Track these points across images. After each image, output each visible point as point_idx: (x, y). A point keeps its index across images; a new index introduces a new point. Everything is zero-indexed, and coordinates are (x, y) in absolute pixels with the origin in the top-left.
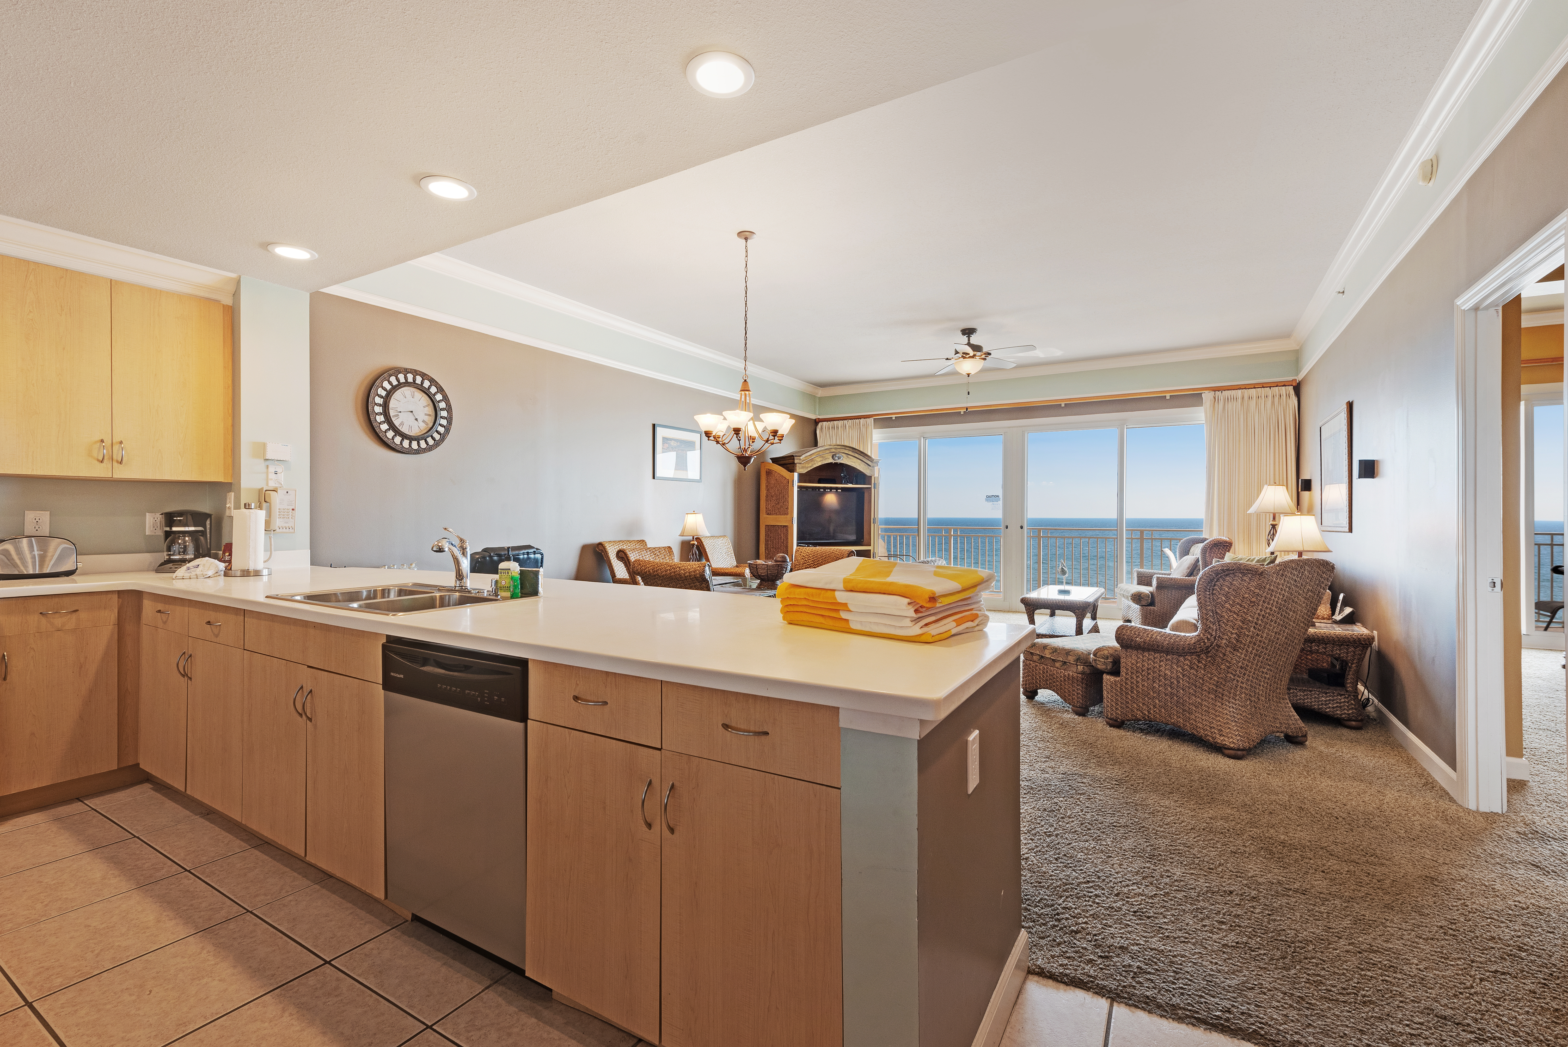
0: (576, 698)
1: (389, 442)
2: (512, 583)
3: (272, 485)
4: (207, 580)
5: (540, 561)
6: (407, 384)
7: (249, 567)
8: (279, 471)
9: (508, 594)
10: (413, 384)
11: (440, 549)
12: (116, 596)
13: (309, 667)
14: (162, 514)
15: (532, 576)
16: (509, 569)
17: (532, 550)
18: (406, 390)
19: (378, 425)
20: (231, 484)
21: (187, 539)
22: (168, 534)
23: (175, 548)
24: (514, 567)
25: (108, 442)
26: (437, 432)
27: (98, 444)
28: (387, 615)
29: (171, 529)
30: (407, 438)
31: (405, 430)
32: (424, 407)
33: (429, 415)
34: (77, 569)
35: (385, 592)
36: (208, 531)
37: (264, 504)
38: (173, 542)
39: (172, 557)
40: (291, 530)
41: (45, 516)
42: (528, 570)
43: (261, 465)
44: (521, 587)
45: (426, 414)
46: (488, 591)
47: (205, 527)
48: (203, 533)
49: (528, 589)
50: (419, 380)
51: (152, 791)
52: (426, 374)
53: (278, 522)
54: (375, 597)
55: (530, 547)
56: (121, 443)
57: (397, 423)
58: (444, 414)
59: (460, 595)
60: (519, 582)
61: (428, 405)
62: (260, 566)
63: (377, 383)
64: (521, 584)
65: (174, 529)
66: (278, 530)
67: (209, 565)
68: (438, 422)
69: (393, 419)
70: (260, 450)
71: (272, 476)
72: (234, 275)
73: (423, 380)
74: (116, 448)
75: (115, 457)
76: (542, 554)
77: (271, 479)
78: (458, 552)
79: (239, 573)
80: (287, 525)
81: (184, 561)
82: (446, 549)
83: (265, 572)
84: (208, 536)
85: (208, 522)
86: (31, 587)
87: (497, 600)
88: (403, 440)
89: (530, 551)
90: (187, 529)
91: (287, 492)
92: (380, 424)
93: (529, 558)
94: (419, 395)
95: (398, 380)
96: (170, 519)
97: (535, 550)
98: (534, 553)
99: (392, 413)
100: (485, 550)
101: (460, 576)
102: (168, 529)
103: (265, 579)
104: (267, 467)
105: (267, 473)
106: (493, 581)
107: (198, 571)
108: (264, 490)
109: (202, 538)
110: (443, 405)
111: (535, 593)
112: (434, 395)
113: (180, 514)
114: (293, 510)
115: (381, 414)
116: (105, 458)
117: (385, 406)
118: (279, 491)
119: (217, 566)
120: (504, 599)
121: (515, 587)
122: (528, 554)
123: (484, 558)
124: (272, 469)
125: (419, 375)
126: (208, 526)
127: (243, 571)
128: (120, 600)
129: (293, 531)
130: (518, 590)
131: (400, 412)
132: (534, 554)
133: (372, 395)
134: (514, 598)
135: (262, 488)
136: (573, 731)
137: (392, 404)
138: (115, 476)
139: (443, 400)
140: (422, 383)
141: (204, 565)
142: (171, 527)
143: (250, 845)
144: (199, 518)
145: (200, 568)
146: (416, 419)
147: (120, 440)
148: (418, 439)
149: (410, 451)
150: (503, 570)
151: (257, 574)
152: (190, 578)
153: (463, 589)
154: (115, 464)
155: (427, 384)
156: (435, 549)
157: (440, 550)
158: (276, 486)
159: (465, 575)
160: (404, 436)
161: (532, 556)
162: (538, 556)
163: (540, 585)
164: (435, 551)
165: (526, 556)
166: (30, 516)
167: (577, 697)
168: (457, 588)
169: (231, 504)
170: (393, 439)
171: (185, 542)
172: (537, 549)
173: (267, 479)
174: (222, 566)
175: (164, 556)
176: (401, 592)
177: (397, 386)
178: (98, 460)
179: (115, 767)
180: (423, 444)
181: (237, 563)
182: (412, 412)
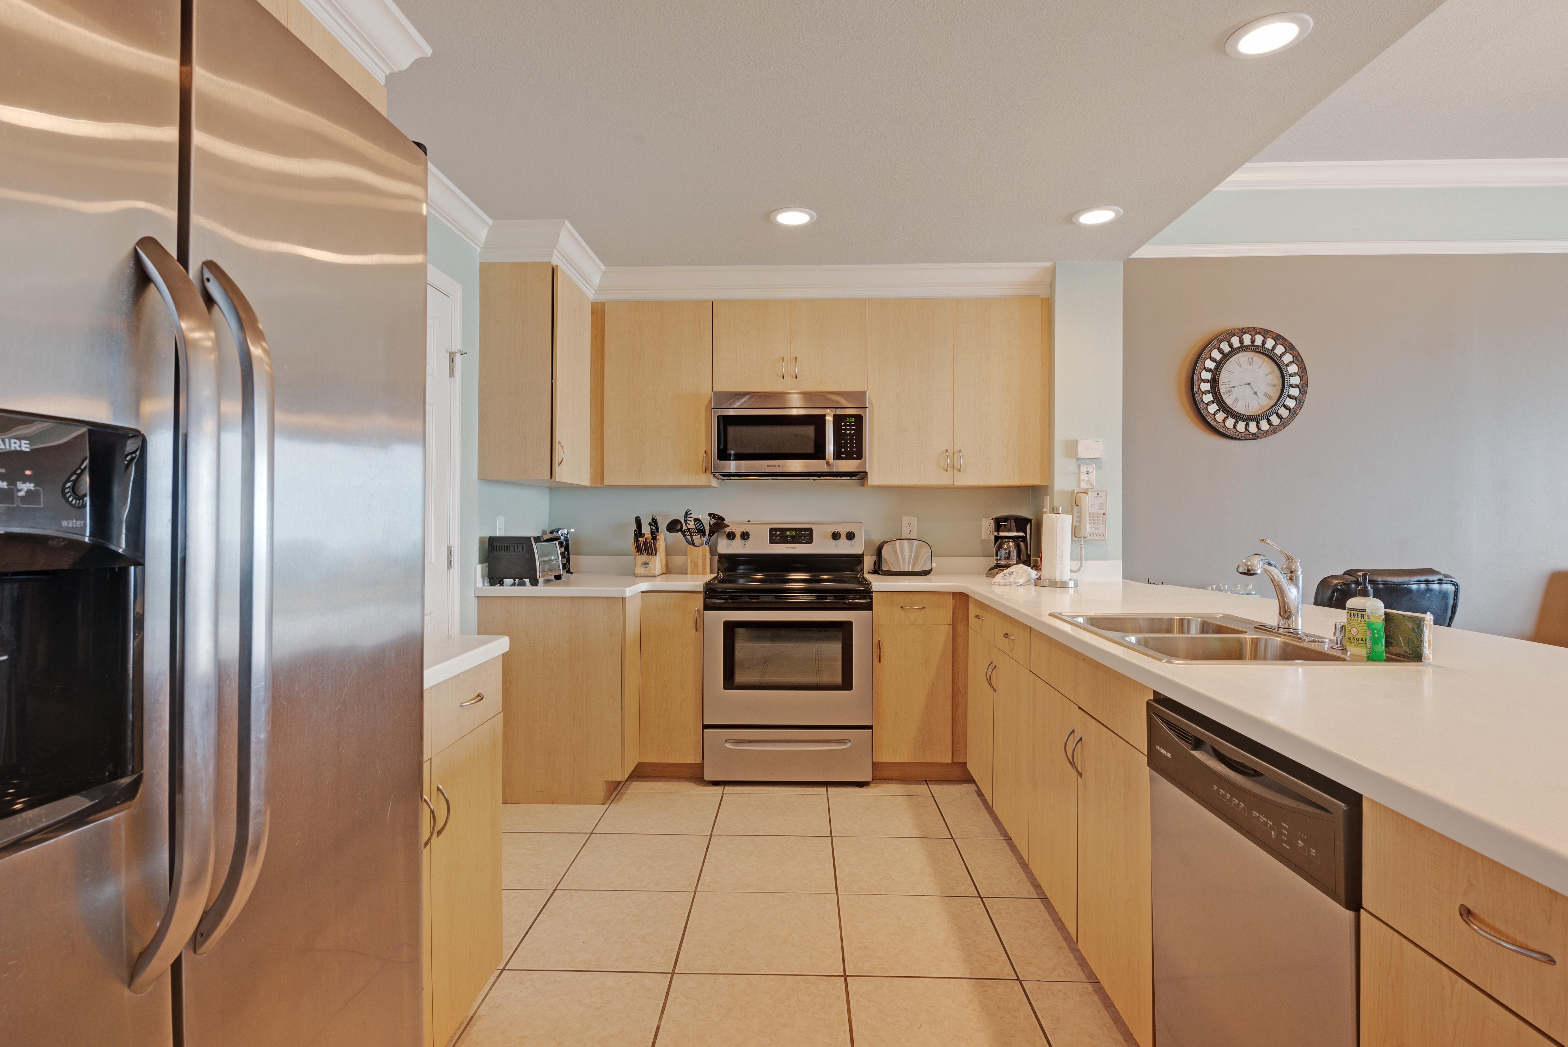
0: (1467, 913)
1: (1218, 427)
2: (1368, 633)
3: (1083, 485)
4: (1019, 588)
5: (1451, 597)
6: (1243, 348)
7: (1055, 577)
8: (1090, 470)
9: (1363, 651)
10: (1253, 348)
11: (1249, 570)
12: (950, 597)
13: (1079, 708)
14: (992, 519)
15: (1410, 625)
16: (1365, 610)
17: (1436, 578)
18: (1242, 357)
19: (1205, 406)
20: (1048, 486)
21: (1011, 544)
22: (997, 538)
23: (1002, 553)
24: (1375, 607)
25: (951, 451)
26: (1285, 407)
27: (944, 454)
28: (1160, 660)
29: (998, 534)
30: (1242, 420)
31: (1239, 408)
32: (1266, 375)
33: (1274, 385)
34: (932, 569)
35: (1183, 624)
36: (1028, 536)
37: (1075, 508)
38: (1000, 547)
39: (999, 562)
40: (1102, 538)
41: (914, 521)
42: (1403, 616)
43: (1072, 465)
44: (1387, 642)
45: (1269, 385)
46: (1331, 641)
47: (1025, 532)
48: (1024, 539)
49: (1403, 647)
50: (1259, 340)
51: (976, 794)
52: (1268, 331)
53: (1088, 529)
54: (1169, 631)
55: (1431, 572)
56: (960, 451)
57: (1229, 401)
58: (1295, 380)
59: (1285, 643)
60: (1382, 634)
61: (1272, 372)
62: (1067, 576)
63: (1204, 354)
64: (1387, 637)
65: (1001, 534)
66: (1089, 537)
67: (1021, 572)
68: (1286, 393)
69: (1224, 397)
70: (1072, 448)
71: (1084, 476)
72: (1048, 264)
73: (1265, 338)
74: (956, 456)
75: (955, 465)
76: (1456, 585)
77: (1083, 480)
78: (1282, 577)
79: (1047, 584)
80: (1097, 531)
81: (1008, 566)
82: (1259, 571)
83: (1071, 584)
84: (1029, 541)
85: (1028, 527)
86: (906, 583)
87: (1344, 660)
88: (1237, 422)
89: (1431, 578)
90: (1011, 534)
91: (1098, 494)
92: (1207, 404)
93: (1429, 590)
94: (1259, 359)
95: (1231, 345)
96: (999, 523)
97: (1441, 577)
98: (1440, 582)
99: (1223, 389)
100: (1349, 573)
101: (1285, 612)
102: (996, 534)
103: (1071, 591)
104: (1079, 467)
105: (1079, 473)
106: (1339, 626)
107: (1012, 578)
108: (1076, 492)
109: (1022, 543)
110: (1293, 369)
111: (1416, 656)
112: (1281, 357)
113: (1006, 519)
114: (1104, 514)
115: (1209, 392)
116: (949, 467)
117: (1214, 382)
118: (1090, 493)
119: (1029, 574)
120: (1356, 659)
121: (1375, 641)
122: (1427, 582)
123: (1347, 584)
124: (1083, 469)
125: (1260, 333)
126: (1028, 532)
127: (1050, 581)
128: (954, 601)
129: (1103, 538)
130: (1381, 647)
131: (1234, 387)
132: (1440, 584)
133: (1198, 370)
134: (1373, 660)
135: (1074, 490)
136: (1460, 980)
137: (1224, 377)
138: (956, 484)
139: (1293, 362)
140: (1264, 343)
141: (1018, 572)
142: (998, 532)
143: (1038, 894)
144: (1021, 523)
145: (1014, 575)
146: (1255, 393)
147: (959, 449)
148: (1257, 419)
149: (1247, 437)
150: (1353, 610)
151: (1064, 585)
152: (1005, 585)
153: (1291, 632)
154: (956, 472)
155: (1270, 343)
156: (1241, 570)
157: (1249, 573)
158: (1088, 487)
159: (1293, 611)
160: (1238, 417)
161: (1436, 587)
162: (1450, 588)
163: (1426, 645)
164: (1241, 573)
165: (1423, 586)
166: (906, 520)
167: (1469, 912)
168: (1281, 631)
169: (1047, 508)
170: (1224, 422)
171: (1009, 547)
172: (1446, 576)
173: (1079, 480)
174: (1033, 573)
175: (993, 561)
176: (1206, 627)
177: (1229, 353)
178: (944, 469)
179: (949, 760)
180: (1264, 425)
181: (1045, 572)
182: (1249, 384)
